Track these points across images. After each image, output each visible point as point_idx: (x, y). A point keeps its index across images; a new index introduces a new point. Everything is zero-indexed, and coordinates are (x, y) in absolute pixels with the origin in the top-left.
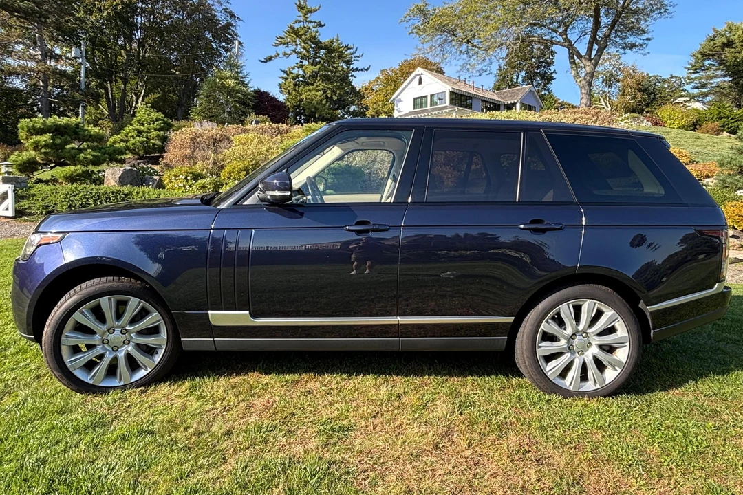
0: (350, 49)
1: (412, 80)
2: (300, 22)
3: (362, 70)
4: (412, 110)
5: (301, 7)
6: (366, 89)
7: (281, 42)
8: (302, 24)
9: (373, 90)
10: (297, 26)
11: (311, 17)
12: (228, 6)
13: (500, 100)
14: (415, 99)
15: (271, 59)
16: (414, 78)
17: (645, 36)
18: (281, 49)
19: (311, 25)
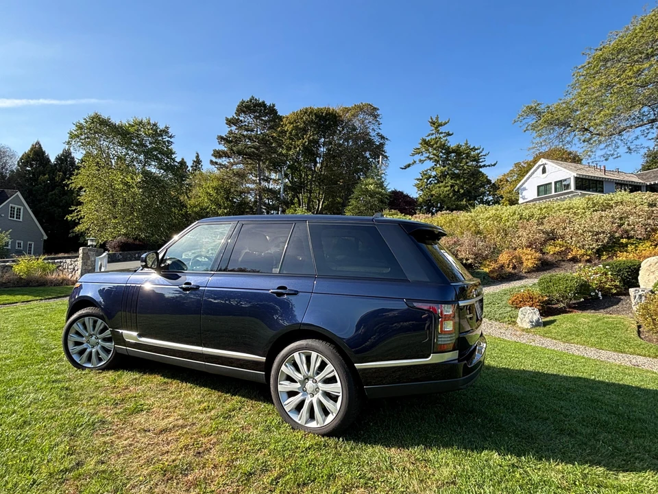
0: (477, 149)
1: (535, 171)
2: (433, 134)
3: (489, 166)
4: (536, 197)
5: (433, 123)
6: (501, 181)
7: (418, 151)
8: (434, 137)
9: (507, 181)
10: (427, 139)
11: (441, 129)
12: (380, 131)
14: (539, 187)
15: (409, 166)
16: (538, 168)
18: (417, 157)
19: (441, 136)
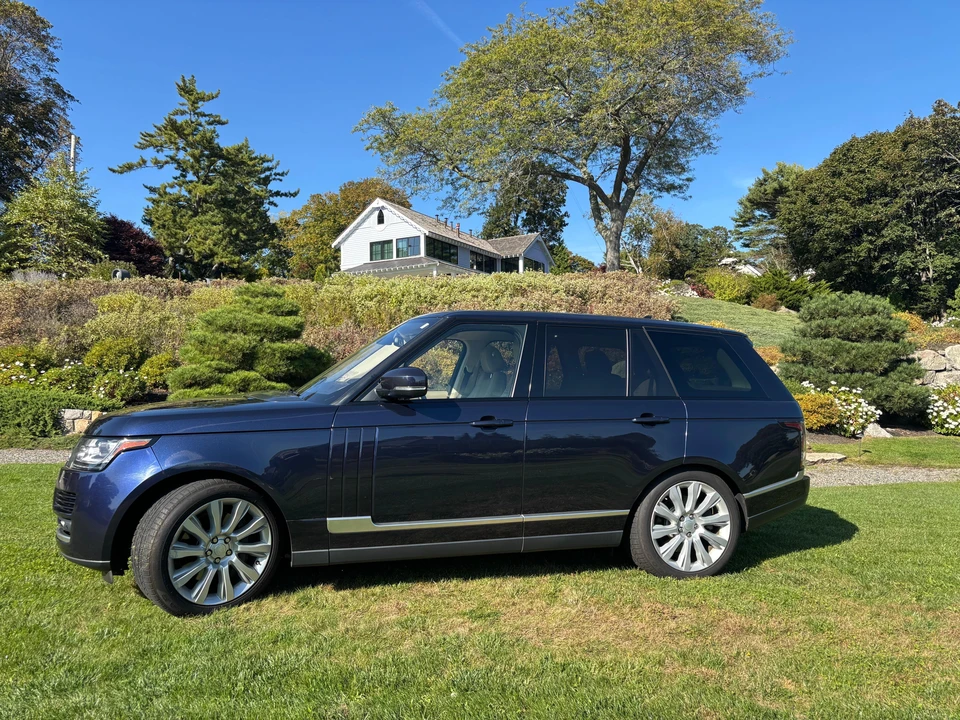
0: (268, 161)
1: (367, 217)
2: (183, 113)
3: (286, 195)
4: (369, 261)
5: (185, 90)
6: (287, 223)
7: (148, 141)
8: (187, 117)
9: (298, 225)
10: (180, 120)
11: (203, 107)
12: (53, 76)
13: (496, 252)
14: (372, 244)
15: (130, 168)
16: (371, 213)
17: (685, 176)
18: (150, 154)
19: (203, 120)
